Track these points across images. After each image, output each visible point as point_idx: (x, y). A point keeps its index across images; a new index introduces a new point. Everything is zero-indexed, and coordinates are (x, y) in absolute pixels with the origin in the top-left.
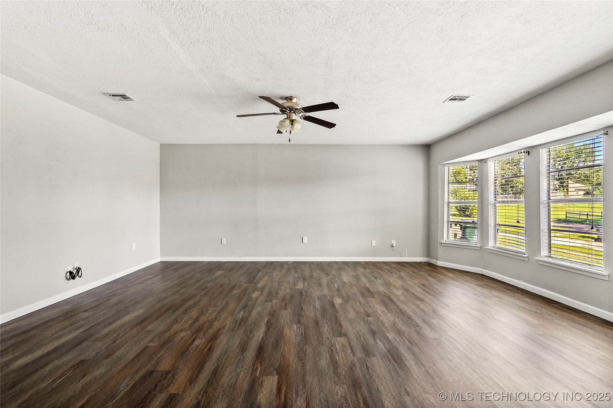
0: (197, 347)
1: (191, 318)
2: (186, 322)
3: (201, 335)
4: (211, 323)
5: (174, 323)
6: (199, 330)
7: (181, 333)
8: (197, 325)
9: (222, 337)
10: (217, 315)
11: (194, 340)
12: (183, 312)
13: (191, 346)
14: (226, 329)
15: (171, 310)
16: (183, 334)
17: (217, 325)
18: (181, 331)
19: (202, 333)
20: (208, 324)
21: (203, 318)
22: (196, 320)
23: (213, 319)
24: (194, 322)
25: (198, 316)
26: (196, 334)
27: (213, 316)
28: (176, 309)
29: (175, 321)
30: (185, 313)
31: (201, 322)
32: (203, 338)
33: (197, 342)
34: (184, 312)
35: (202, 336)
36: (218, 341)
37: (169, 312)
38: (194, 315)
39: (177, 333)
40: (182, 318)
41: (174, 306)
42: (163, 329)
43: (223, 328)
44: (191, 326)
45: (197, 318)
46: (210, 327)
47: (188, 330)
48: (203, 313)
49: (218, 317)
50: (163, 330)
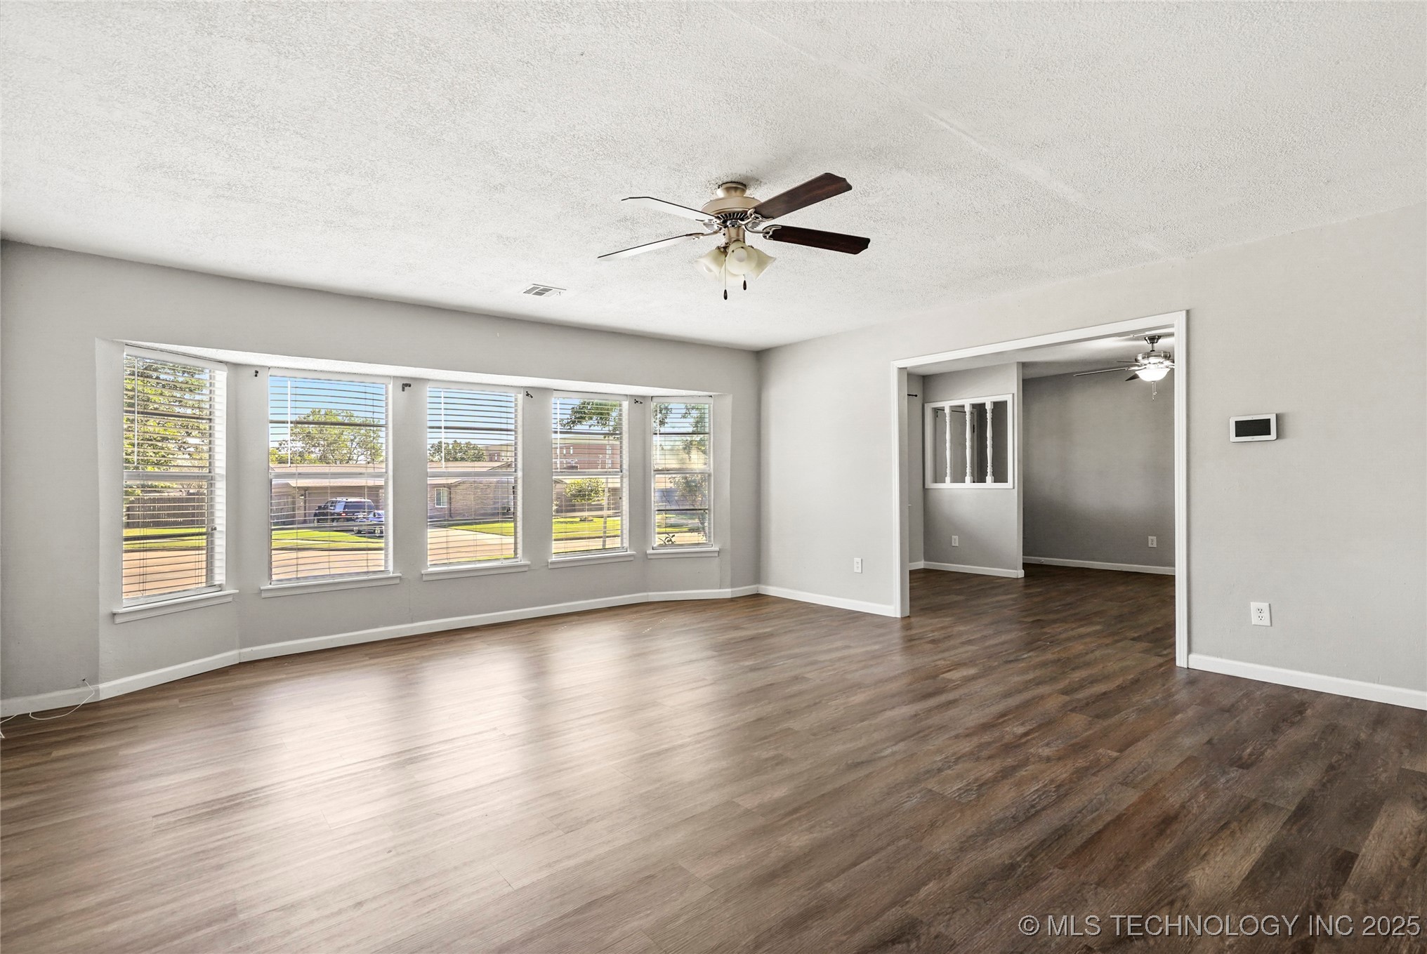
0: (1022, 724)
1: (1019, 784)
2: (1035, 778)
3: (1008, 739)
4: (974, 756)
5: (1067, 787)
6: (1009, 748)
7: (1050, 754)
8: (1010, 761)
9: (971, 724)
10: (950, 767)
11: (1026, 734)
12: (1037, 812)
13: (1034, 728)
14: (953, 733)
15: (1078, 841)
16: (1046, 752)
17: (966, 746)
18: (1048, 759)
19: (1005, 741)
20: (985, 753)
21: (987, 771)
22: (1005, 774)
23: (964, 761)
24: (1014, 769)
25: (998, 781)
26: (1019, 742)
27: (959, 766)
28: (1060, 837)
29: (1062, 790)
30: (1033, 806)
31: (998, 765)
32: (1007, 731)
33: (1020, 730)
34: (1033, 811)
35: (1007, 737)
36: (982, 721)
37: (1086, 835)
38: (1007, 788)
39: (1059, 759)
40: (1043, 794)
41: (1070, 857)
42: (1094, 779)
43: (957, 737)
44: (1024, 763)
45: (1004, 777)
46: (981, 746)
47: (1033, 756)
48: (981, 786)
49: (950, 762)
50: (1094, 774)
